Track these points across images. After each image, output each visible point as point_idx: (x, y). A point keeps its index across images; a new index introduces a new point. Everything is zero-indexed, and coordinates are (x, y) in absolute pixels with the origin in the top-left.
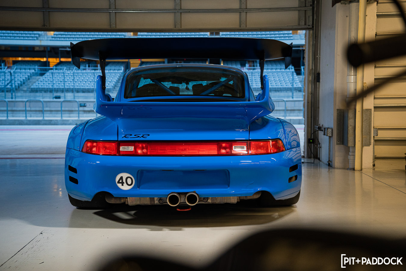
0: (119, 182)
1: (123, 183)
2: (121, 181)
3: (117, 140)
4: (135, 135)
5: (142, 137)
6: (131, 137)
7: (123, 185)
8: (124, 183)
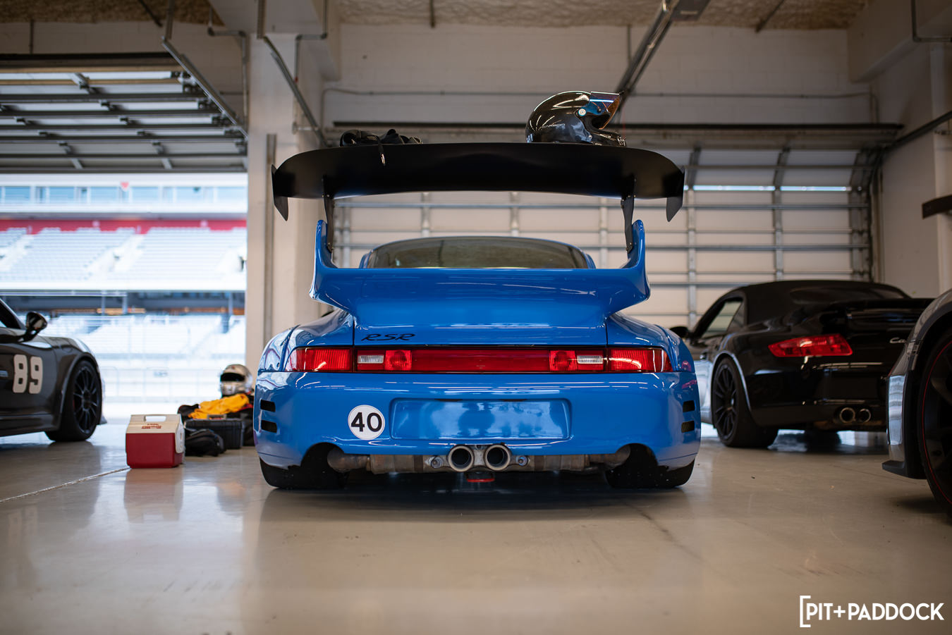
0: (354, 424)
1: (361, 426)
2: (358, 422)
3: (352, 344)
4: (387, 336)
5: (401, 338)
6: (378, 338)
7: (361, 430)
8: (364, 426)
